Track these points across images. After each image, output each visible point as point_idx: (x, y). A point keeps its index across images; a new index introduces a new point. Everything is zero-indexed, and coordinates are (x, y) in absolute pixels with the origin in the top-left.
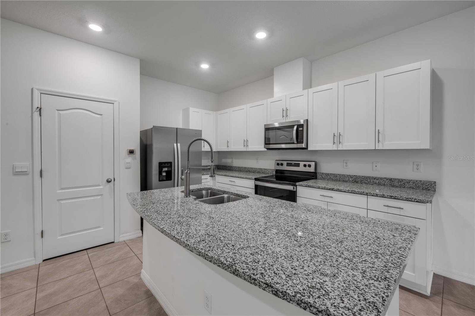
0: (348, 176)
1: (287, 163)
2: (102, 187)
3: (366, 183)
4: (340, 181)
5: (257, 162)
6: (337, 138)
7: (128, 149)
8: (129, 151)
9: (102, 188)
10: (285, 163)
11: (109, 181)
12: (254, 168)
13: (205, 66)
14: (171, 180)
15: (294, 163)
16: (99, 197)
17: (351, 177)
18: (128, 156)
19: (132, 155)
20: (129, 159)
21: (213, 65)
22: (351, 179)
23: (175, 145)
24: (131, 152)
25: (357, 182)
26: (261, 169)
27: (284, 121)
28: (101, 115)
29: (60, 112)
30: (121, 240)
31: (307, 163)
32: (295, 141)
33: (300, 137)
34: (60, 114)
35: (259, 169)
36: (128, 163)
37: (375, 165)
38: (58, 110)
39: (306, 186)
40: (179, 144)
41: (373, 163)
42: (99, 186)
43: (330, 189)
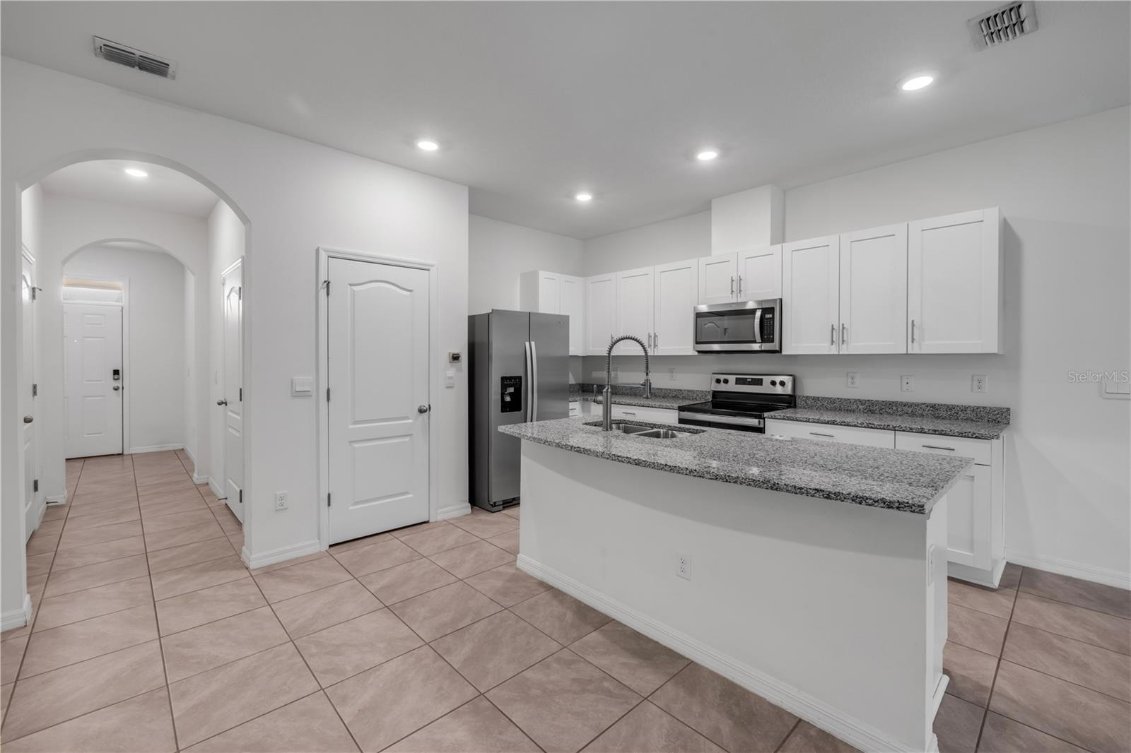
0: (856, 401)
1: (737, 378)
2: (410, 421)
3: (889, 413)
4: (840, 410)
5: (672, 377)
6: (838, 333)
7: (450, 353)
8: (451, 355)
9: (411, 423)
10: (732, 379)
11: (421, 411)
12: (667, 389)
13: (584, 198)
14: (519, 409)
15: (752, 379)
16: (407, 439)
17: (862, 402)
18: (449, 364)
19: (456, 364)
20: (451, 372)
21: (598, 195)
22: (861, 407)
23: (527, 344)
24: (456, 358)
25: (873, 412)
26: (681, 390)
27: (734, 301)
28: (411, 291)
29: (354, 288)
30: (440, 518)
31: (778, 379)
32: (758, 338)
33: (767, 330)
34: (354, 291)
35: (675, 390)
36: (450, 378)
37: (905, 381)
38: (350, 285)
39: (784, 419)
40: (533, 343)
41: (901, 377)
42: (407, 418)
43: (828, 423)
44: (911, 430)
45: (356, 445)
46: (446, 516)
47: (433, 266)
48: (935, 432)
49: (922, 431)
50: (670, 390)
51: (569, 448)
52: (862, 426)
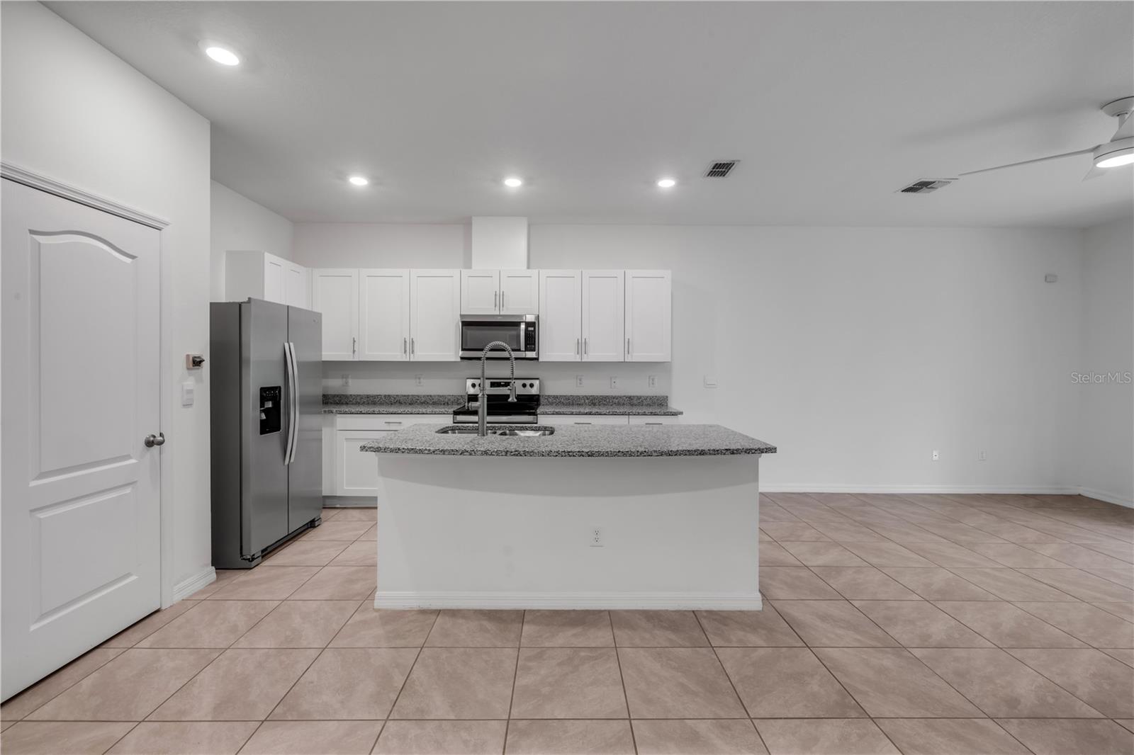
0: (583, 397)
1: (491, 383)
2: (133, 461)
3: (604, 404)
4: (573, 404)
5: (420, 383)
7: (188, 356)
8: (191, 359)
9: (133, 464)
10: (488, 383)
11: (150, 444)
12: (412, 395)
13: (358, 181)
14: (278, 429)
15: (505, 382)
16: (128, 490)
17: (587, 397)
18: (186, 371)
19: (196, 371)
20: (190, 383)
21: (376, 181)
22: (587, 401)
23: (286, 345)
24: (197, 362)
25: (594, 404)
26: (431, 396)
27: (497, 313)
28: (133, 257)
29: (41, 239)
30: (177, 598)
31: (528, 382)
32: (523, 348)
33: (531, 341)
34: (39, 244)
35: (424, 396)
36: (190, 392)
37: (613, 381)
38: (32, 232)
39: (553, 414)
40: (291, 344)
41: (611, 378)
42: (128, 457)
43: (586, 414)
44: (639, 414)
45: (42, 515)
46: (186, 594)
47: (167, 224)
48: (652, 414)
49: (644, 414)
50: (418, 396)
51: (504, 453)
52: (609, 414)
